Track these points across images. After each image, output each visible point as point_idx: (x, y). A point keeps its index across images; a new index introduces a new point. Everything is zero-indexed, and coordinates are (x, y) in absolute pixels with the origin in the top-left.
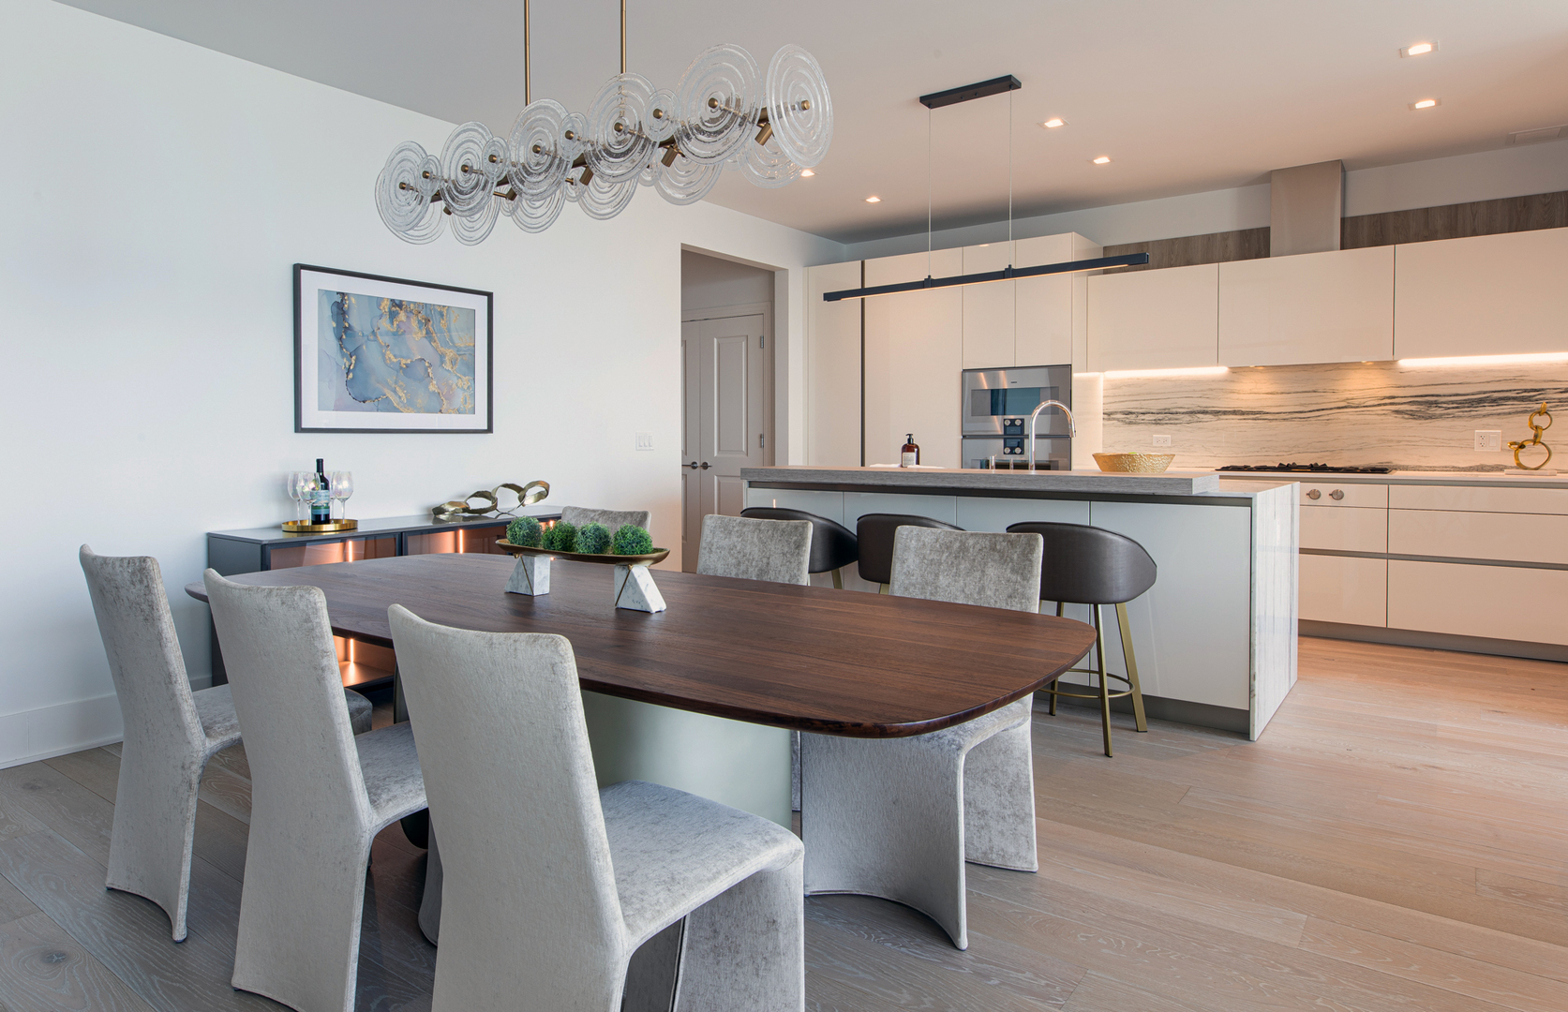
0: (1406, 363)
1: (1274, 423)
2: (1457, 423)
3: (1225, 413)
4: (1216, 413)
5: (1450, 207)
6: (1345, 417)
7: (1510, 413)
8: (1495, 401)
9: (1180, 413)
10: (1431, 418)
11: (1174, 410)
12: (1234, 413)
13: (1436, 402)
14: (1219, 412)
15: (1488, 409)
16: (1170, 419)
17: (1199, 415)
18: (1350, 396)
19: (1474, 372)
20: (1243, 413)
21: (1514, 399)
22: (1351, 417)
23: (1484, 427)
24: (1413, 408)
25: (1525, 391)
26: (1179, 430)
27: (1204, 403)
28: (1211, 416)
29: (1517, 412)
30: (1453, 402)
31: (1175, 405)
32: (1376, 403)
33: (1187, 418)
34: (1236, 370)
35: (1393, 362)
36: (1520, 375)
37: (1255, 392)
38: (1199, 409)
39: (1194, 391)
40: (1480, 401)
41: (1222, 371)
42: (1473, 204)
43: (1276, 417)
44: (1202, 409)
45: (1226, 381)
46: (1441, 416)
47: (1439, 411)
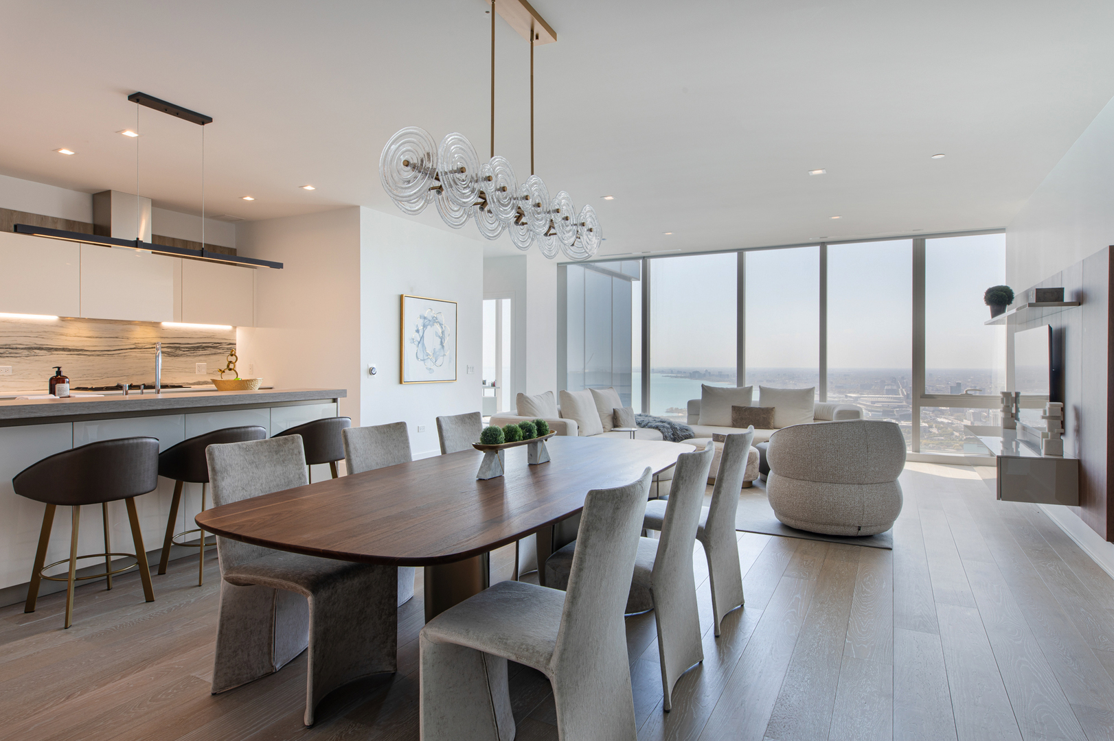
0: (165, 324)
1: (91, 358)
2: (189, 359)
3: (56, 349)
4: (50, 349)
5: (184, 241)
6: (134, 354)
7: (209, 355)
8: (204, 348)
9: (19, 348)
10: (177, 356)
11: (14, 346)
12: (64, 350)
13: (179, 348)
14: (52, 348)
15: (201, 352)
16: (10, 353)
17: (35, 351)
18: (137, 342)
19: (195, 332)
20: (70, 350)
21: (211, 347)
22: (138, 355)
23: (200, 361)
24: (169, 350)
25: (215, 343)
26: (19, 362)
27: (40, 342)
28: (45, 352)
29: (212, 354)
30: (187, 348)
31: (15, 342)
32: (151, 346)
33: (26, 352)
34: (63, 319)
35: (159, 323)
36: (212, 335)
37: (77, 336)
38: (36, 346)
39: (32, 332)
40: (198, 347)
41: (53, 318)
42: (193, 242)
43: (93, 353)
44: (38, 346)
45: (57, 326)
46: (181, 355)
47: (181, 352)
